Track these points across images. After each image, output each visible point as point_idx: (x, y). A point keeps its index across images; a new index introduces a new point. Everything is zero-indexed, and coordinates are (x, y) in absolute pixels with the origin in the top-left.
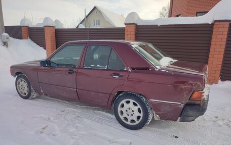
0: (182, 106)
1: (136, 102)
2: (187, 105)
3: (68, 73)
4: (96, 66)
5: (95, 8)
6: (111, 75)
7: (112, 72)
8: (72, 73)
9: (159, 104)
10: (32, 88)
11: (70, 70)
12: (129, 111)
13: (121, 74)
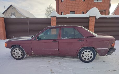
0: (109, 49)
1: (90, 51)
2: (110, 49)
3: (53, 42)
4: (68, 37)
5: (11, 6)
6: (78, 41)
7: (78, 39)
8: (56, 42)
9: (101, 50)
10: (25, 53)
11: (54, 41)
12: (87, 55)
13: (83, 40)
